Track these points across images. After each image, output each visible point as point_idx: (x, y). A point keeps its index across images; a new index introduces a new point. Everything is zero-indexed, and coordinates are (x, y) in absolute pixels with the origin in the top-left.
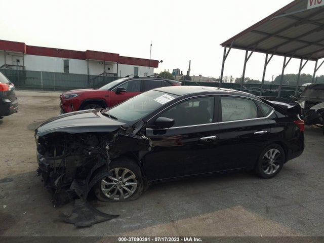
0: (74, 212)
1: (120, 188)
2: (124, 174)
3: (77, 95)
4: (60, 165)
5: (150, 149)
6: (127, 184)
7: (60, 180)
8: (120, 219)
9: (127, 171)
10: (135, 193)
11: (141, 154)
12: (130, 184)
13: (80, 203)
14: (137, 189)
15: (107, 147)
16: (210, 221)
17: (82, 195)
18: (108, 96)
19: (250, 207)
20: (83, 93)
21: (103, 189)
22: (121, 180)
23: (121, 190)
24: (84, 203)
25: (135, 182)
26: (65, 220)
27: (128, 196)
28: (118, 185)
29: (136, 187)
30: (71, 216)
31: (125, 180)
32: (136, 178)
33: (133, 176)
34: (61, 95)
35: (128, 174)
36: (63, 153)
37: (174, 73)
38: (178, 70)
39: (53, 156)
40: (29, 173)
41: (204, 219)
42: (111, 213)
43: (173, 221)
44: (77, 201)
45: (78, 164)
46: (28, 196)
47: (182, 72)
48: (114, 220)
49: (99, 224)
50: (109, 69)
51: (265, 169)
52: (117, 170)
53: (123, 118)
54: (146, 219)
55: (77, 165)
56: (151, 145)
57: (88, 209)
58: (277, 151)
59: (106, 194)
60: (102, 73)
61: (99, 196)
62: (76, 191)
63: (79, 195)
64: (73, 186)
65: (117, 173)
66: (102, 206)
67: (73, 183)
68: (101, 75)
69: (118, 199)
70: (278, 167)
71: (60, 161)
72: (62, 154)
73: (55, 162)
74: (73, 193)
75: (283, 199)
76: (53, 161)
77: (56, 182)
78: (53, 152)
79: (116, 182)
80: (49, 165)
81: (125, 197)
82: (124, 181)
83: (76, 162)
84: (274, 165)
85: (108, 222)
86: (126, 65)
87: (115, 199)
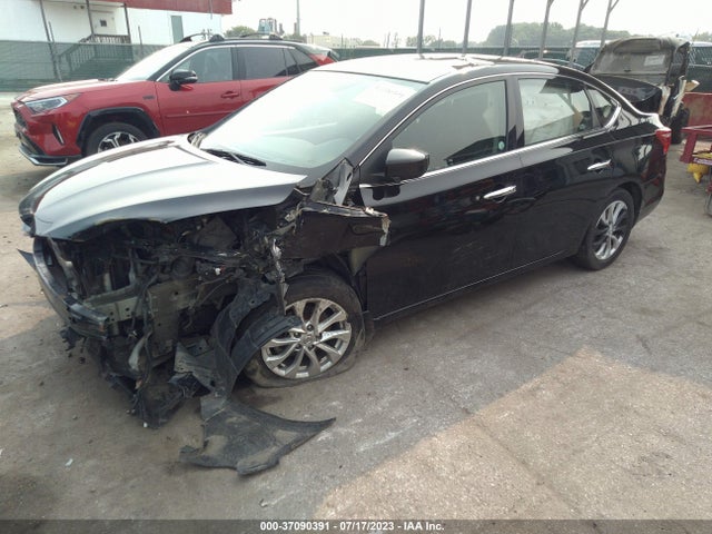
0: (208, 430)
1: (310, 349)
2: (319, 313)
3: (64, 101)
4: (133, 313)
5: (383, 241)
6: (326, 336)
7: (142, 353)
8: (341, 430)
9: (324, 304)
10: (347, 353)
11: (357, 257)
12: (335, 334)
13: (215, 403)
14: (352, 344)
15: (276, 250)
16: (547, 395)
17: (213, 383)
18: (149, 98)
19: (607, 344)
20: (82, 94)
21: (269, 359)
22: (312, 328)
23: (312, 354)
24: (223, 401)
25: (344, 329)
26: (198, 462)
27: (329, 364)
28: (305, 341)
29: (348, 340)
30: (206, 444)
31: (321, 327)
32: (349, 320)
33: (341, 315)
34: (13, 105)
35: (329, 312)
36: (132, 276)
37: (262, 28)
38: (271, 22)
39: (104, 291)
40: (19, 336)
41: (532, 392)
42: (307, 417)
43: (467, 412)
44: (205, 401)
45: (182, 302)
46: (51, 408)
47: (281, 25)
48: (324, 436)
49: (295, 453)
50: (104, 23)
51: (597, 250)
52: (300, 306)
53: (278, 161)
54: (402, 418)
55: (181, 306)
56: (386, 231)
57: (244, 418)
58: (622, 205)
59: (276, 370)
60: (86, 37)
61: (258, 377)
62: (196, 375)
63: (207, 384)
64: (183, 364)
65: (300, 313)
66: (274, 400)
67: (180, 355)
68: (84, 40)
69: (306, 374)
70: (620, 239)
71: (130, 302)
72: (127, 282)
73: (116, 305)
74: (190, 381)
75: (659, 313)
76: (111, 306)
77: (134, 360)
78: (102, 280)
79: (299, 335)
80: (107, 320)
81: (323, 368)
82: (320, 331)
83: (175, 298)
84: (614, 237)
85: (313, 441)
86: (148, 11)
87: (299, 375)
